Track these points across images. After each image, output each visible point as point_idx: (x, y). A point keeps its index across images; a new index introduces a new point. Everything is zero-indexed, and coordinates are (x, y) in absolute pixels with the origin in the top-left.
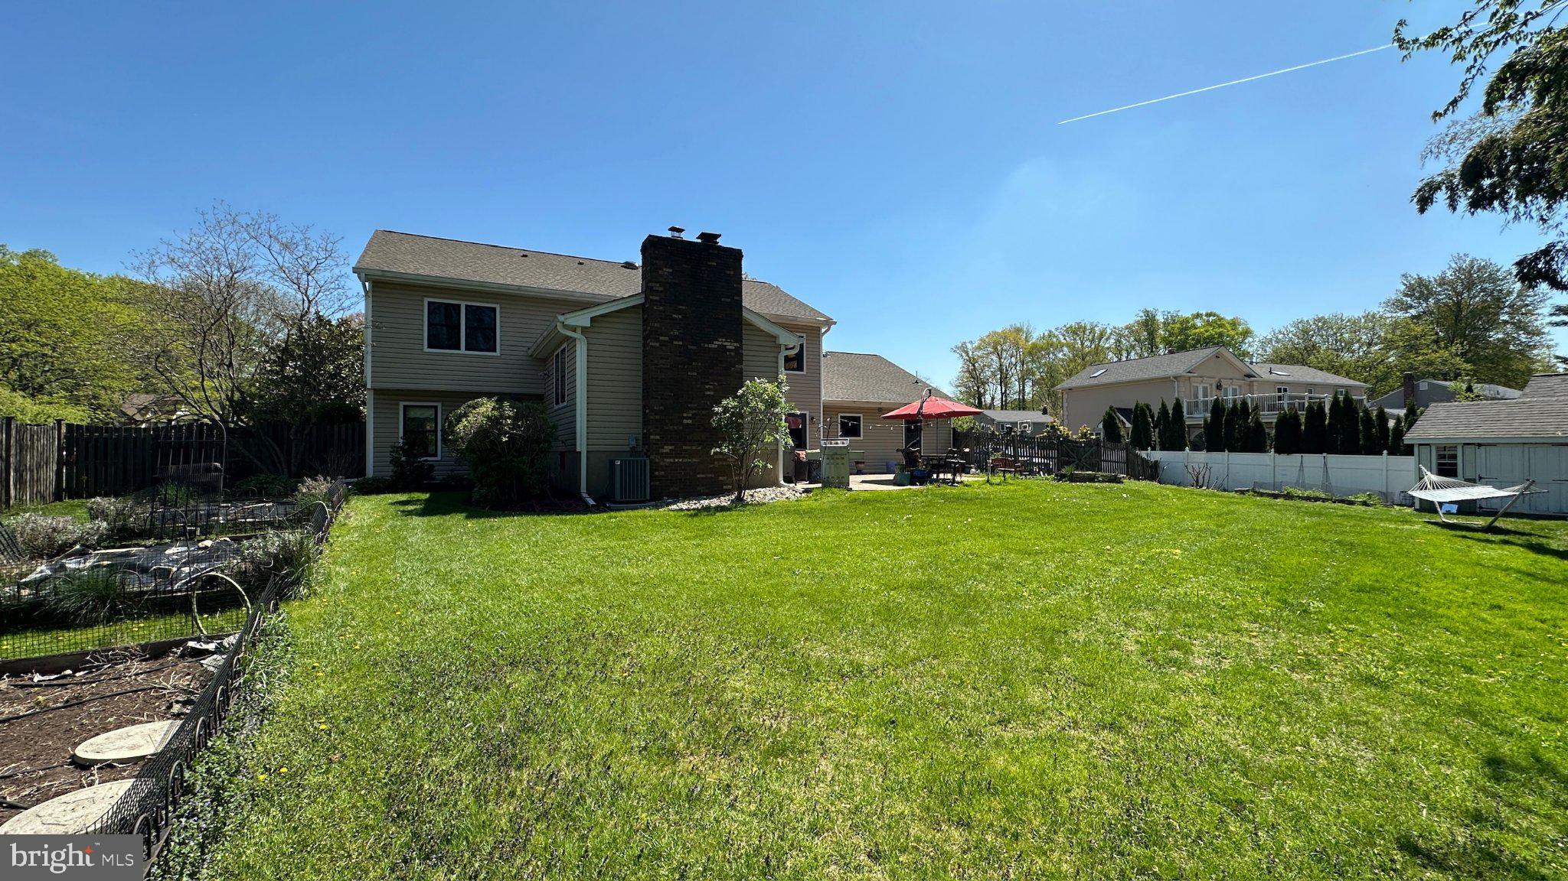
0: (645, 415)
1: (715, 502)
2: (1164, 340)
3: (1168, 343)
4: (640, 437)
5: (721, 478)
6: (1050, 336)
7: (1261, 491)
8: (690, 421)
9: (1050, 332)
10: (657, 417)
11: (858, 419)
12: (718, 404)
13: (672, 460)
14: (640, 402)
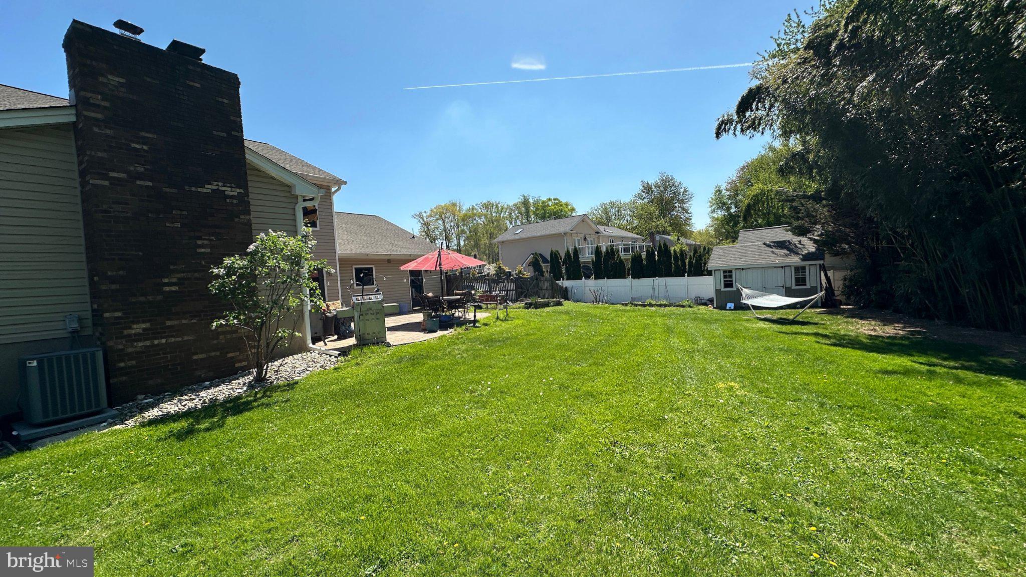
0: (92, 283)
1: (223, 391)
2: (534, 213)
3: (536, 215)
4: (89, 314)
5: (230, 355)
6: (473, 209)
7: (636, 303)
8: (174, 288)
9: (473, 206)
10: (114, 287)
11: (370, 270)
12: (219, 263)
13: (148, 343)
14: (84, 265)
